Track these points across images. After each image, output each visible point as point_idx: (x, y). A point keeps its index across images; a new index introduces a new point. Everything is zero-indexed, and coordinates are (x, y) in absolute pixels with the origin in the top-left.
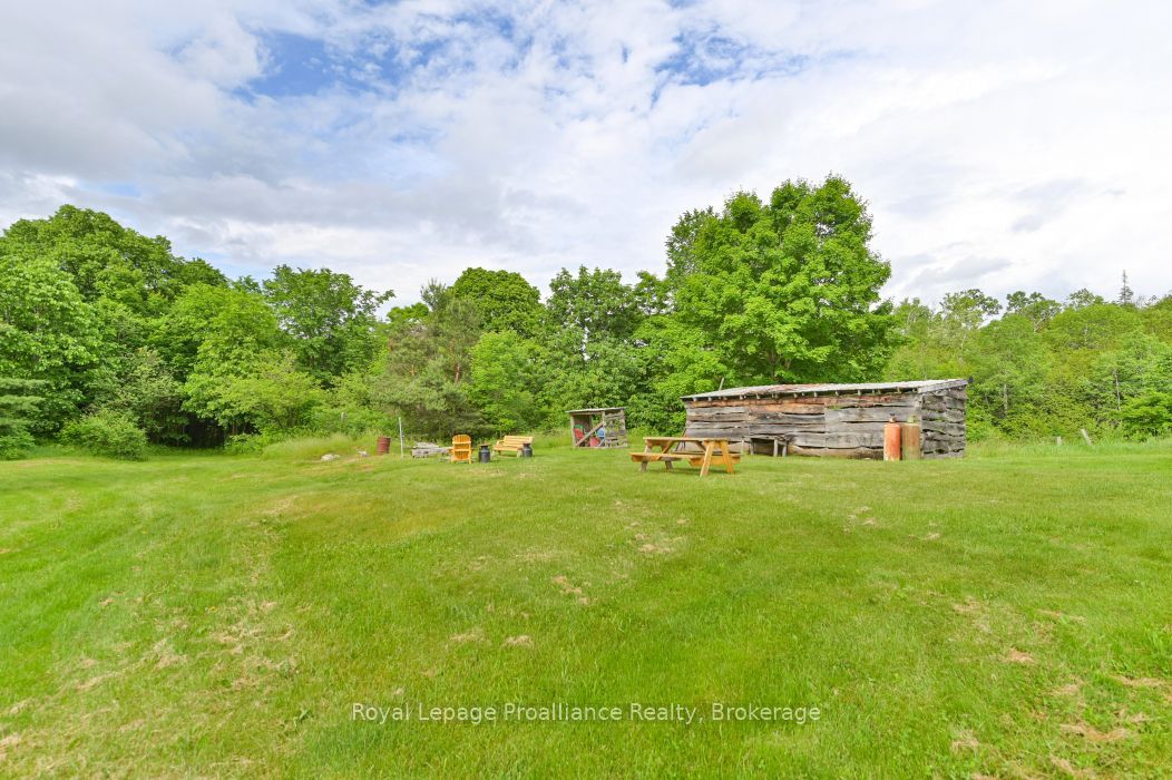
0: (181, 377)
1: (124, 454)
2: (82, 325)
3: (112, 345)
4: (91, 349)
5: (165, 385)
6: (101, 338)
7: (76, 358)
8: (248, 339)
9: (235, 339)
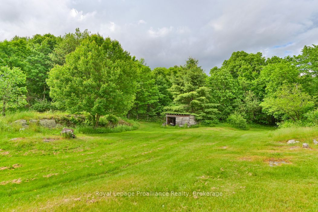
0: (261, 100)
1: (240, 127)
2: (231, 86)
3: (240, 91)
4: (234, 93)
5: (255, 103)
6: (237, 89)
7: (230, 96)
8: (284, 82)
9: (279, 83)
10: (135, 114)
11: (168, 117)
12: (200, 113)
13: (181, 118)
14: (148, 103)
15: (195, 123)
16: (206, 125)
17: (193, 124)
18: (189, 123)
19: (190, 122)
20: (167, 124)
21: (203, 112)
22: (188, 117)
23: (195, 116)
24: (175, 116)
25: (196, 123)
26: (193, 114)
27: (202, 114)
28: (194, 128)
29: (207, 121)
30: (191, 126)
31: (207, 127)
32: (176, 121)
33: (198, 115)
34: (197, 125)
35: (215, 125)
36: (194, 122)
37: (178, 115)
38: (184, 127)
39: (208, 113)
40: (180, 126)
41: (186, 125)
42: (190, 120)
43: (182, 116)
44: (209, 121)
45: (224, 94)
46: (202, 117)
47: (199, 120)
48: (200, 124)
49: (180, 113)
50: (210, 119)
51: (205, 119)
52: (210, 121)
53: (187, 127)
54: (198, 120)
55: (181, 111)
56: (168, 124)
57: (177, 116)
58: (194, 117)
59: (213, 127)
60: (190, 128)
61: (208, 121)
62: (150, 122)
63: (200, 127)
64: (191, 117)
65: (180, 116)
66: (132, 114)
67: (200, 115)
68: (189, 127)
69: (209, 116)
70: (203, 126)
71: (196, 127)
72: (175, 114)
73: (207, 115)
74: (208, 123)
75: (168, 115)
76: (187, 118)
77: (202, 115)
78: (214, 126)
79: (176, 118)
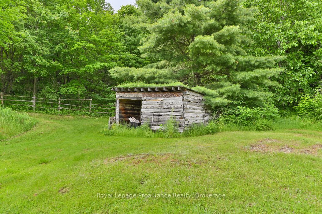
10: (53, 97)
11: (121, 101)
12: (222, 86)
13: (157, 100)
14: (89, 68)
15: (204, 116)
16: (241, 124)
17: (200, 120)
18: (182, 116)
19: (187, 115)
20: (118, 121)
21: (231, 81)
22: (180, 98)
23: (203, 94)
24: (140, 95)
25: (206, 118)
26: (198, 88)
27: (230, 87)
28: (201, 135)
29: (246, 111)
30: (191, 126)
31: (244, 130)
32: (142, 110)
33: (214, 92)
34: (212, 125)
35: (270, 123)
36: (201, 113)
37: (146, 90)
38: (164, 131)
39: (245, 85)
40: (155, 128)
41: (171, 127)
42: (188, 106)
43: (161, 94)
44: (252, 111)
45: (292, 32)
46: (228, 97)
47: (220, 107)
48: (222, 119)
49: (154, 85)
50: (252, 103)
51: (236, 105)
52: (256, 110)
53: (175, 131)
54: (213, 106)
55: (162, 80)
56: (121, 121)
57: (146, 94)
58: (200, 97)
59: (264, 130)
60: (186, 135)
61: (249, 110)
62: (96, 116)
63: (223, 130)
64: (191, 97)
65: (153, 94)
66: (44, 96)
67: (222, 90)
68: (181, 131)
69: (251, 94)
70: (230, 130)
71: (209, 133)
72: (139, 90)
73: (245, 91)
74: (248, 119)
75: (121, 94)
76: (178, 100)
77: (228, 91)
78: (268, 128)
79: (143, 102)
